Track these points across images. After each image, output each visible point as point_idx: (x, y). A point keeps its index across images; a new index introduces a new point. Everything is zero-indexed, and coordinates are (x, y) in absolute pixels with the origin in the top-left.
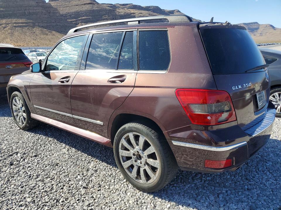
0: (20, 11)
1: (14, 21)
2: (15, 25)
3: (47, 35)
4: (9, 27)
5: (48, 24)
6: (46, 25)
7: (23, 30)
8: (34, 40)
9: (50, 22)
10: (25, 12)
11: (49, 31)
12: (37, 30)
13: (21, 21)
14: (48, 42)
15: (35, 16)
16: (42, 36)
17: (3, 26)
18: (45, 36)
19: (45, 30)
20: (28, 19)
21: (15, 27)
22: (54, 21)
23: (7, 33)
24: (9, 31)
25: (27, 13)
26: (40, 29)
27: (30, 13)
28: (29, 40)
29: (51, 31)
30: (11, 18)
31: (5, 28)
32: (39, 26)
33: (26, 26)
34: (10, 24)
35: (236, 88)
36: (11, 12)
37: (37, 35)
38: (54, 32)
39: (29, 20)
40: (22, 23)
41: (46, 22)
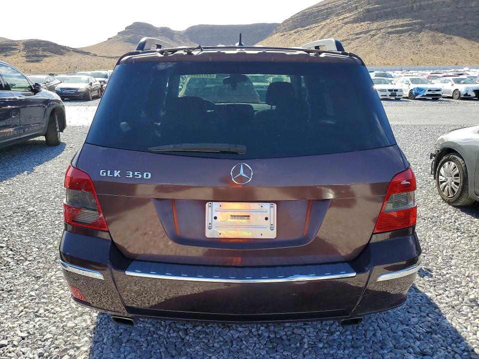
0: (405, 5)
1: (391, 23)
2: (390, 30)
3: (441, 43)
4: (381, 34)
5: (449, 24)
6: (444, 25)
7: (401, 37)
8: (414, 54)
9: (454, 19)
10: (413, 6)
11: (447, 36)
12: (425, 37)
13: (401, 23)
14: (439, 57)
15: (429, 10)
16: (431, 47)
17: (372, 33)
18: (437, 46)
19: (440, 34)
20: (414, 18)
21: (390, 33)
22: (462, 17)
23: (374, 44)
24: (379, 41)
25: (415, 8)
26: (431, 33)
27: (420, 6)
28: (406, 55)
29: (451, 36)
30: (388, 20)
31: (374, 35)
32: (431, 29)
33: (407, 31)
34: (383, 28)
35: (107, 174)
36: (389, 10)
37: (421, 45)
38: (456, 38)
39: (415, 20)
40: (403, 26)
41: (445, 19)
